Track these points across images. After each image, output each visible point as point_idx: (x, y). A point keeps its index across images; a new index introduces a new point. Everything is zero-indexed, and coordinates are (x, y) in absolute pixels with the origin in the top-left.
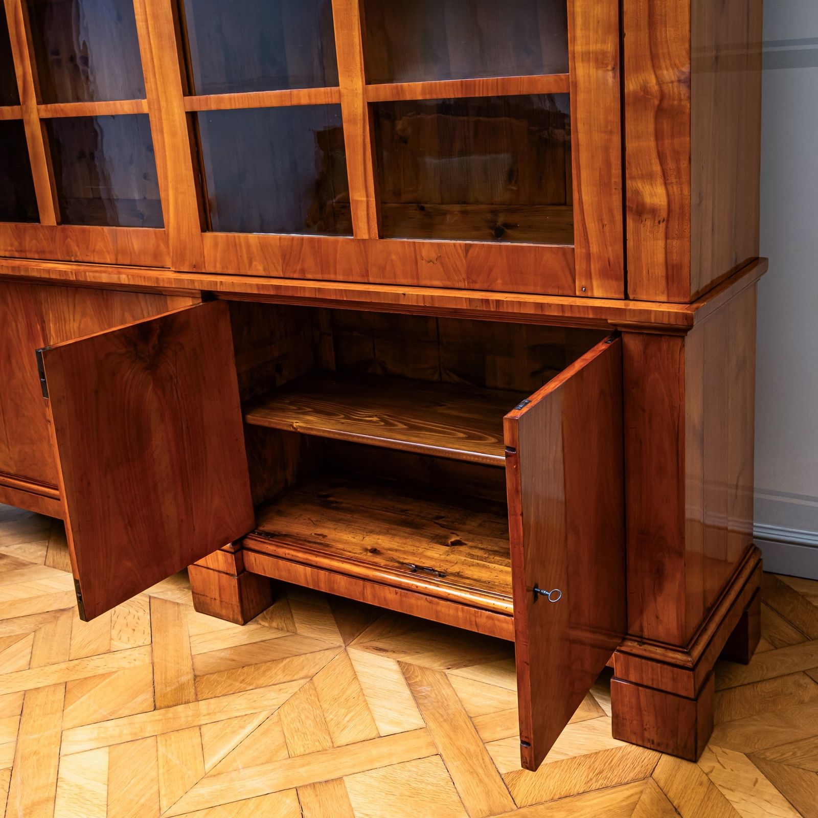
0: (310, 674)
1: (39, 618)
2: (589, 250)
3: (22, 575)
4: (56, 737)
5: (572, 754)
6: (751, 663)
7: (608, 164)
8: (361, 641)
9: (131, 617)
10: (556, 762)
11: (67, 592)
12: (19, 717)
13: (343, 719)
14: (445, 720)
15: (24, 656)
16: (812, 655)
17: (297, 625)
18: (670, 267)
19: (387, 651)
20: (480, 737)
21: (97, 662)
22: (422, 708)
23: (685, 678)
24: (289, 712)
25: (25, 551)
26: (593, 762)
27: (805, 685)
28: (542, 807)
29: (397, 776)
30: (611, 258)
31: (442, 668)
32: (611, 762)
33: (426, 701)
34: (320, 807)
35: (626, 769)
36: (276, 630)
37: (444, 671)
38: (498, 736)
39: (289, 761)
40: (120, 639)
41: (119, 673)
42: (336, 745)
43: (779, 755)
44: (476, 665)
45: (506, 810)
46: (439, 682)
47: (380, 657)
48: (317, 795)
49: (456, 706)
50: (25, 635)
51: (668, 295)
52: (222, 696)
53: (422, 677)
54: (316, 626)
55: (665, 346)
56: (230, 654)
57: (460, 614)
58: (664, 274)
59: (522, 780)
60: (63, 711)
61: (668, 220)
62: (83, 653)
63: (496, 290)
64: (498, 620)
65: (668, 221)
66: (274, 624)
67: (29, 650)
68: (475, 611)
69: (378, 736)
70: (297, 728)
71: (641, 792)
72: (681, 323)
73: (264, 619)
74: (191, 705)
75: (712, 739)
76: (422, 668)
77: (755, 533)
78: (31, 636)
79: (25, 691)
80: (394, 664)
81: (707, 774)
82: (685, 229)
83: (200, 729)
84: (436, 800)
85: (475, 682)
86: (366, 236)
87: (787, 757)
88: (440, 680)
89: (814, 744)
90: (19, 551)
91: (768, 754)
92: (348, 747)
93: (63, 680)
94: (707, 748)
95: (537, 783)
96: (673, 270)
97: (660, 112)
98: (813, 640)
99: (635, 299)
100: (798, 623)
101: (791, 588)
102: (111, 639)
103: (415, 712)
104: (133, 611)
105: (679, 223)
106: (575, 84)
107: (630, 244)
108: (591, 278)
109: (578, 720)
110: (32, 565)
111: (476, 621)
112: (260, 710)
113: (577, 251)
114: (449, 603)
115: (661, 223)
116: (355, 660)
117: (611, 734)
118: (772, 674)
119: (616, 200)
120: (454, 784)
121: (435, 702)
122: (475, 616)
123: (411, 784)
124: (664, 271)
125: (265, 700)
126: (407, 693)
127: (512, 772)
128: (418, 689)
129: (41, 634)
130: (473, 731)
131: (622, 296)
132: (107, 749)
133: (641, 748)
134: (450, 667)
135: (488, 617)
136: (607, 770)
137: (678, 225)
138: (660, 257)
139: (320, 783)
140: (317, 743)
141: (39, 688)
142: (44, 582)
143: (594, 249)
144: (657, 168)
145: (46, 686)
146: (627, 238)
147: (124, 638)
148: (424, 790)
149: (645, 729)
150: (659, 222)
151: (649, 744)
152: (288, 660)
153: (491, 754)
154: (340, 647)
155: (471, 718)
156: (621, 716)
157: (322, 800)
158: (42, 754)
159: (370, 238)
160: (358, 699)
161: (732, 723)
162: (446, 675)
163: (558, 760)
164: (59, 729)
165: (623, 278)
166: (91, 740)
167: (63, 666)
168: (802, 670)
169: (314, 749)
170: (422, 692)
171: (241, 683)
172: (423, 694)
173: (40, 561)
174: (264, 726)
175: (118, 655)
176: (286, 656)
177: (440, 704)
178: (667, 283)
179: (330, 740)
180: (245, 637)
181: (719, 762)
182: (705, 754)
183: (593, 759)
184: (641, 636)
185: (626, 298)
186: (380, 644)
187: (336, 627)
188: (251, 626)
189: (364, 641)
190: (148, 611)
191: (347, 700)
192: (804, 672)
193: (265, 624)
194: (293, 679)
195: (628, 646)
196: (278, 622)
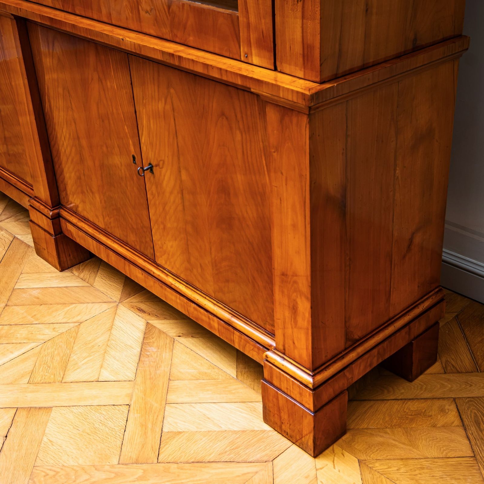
0: (81, 321)
2: (249, 20)
5: (224, 428)
6: (415, 382)
8: (132, 301)
10: (209, 431)
13: (81, 361)
14: (150, 379)
16: (471, 386)
17: (96, 278)
18: (306, 46)
19: (145, 313)
20: (166, 398)
22: (141, 364)
23: (307, 395)
24: (49, 348)
26: (237, 438)
27: (447, 411)
28: (176, 465)
29: (89, 415)
30: (264, 30)
32: (249, 442)
33: (146, 359)
34: (24, 427)
35: (257, 450)
36: (81, 280)
37: (175, 337)
38: (180, 400)
39: (26, 386)
42: (63, 381)
43: (386, 467)
45: (148, 462)
46: (166, 346)
47: (137, 316)
48: (27, 418)
49: (166, 368)
51: (304, 75)
52: (14, 325)
53: (156, 339)
54: (109, 282)
55: (295, 120)
56: (39, 293)
58: (301, 52)
59: (175, 440)
63: (190, 45)
64: (200, 312)
66: (82, 275)
68: (186, 301)
69: (97, 380)
70: (46, 361)
71: (256, 473)
72: (301, 102)
73: (78, 269)
75: (340, 441)
76: (160, 331)
80: (143, 324)
81: (317, 470)
82: (317, 11)
84: (104, 441)
85: (192, 352)
87: (390, 471)
88: (168, 344)
89: (421, 465)
91: (377, 464)
92: (71, 384)
94: (331, 448)
95: (184, 445)
96: (308, 49)
98: (481, 372)
99: (282, 71)
100: (478, 354)
103: (134, 367)
105: (312, 4)
108: (251, 47)
111: (187, 309)
112: (31, 342)
113: (241, 19)
115: (299, 2)
116: (118, 315)
120: (125, 431)
121: (152, 362)
122: (187, 305)
123: (95, 424)
124: (302, 49)
125: (40, 334)
126: (137, 350)
127: (172, 432)
128: (147, 349)
130: (165, 391)
131: (273, 68)
133: (280, 435)
134: (181, 335)
136: (242, 447)
137: (311, 6)
138: (298, 35)
139: (36, 408)
140: (52, 376)
143: (252, 19)
146: (276, 13)
148: (101, 431)
149: (283, 423)
151: (285, 434)
152: (74, 305)
153: (166, 413)
154: (115, 302)
156: (268, 408)
157: (28, 422)
160: (101, 347)
161: (366, 430)
163: (211, 430)
165: (273, 51)
168: (454, 397)
169: (48, 381)
170: (149, 352)
171: (32, 317)
172: (148, 353)
174: (27, 355)
176: (74, 302)
177: (156, 364)
178: (304, 61)
179: (62, 376)
180: (57, 281)
181: (333, 462)
182: (327, 451)
183: (238, 436)
184: (284, 354)
185: (275, 69)
186: (143, 306)
187: (122, 286)
188: (66, 273)
189: (135, 300)
190: (6, 248)
191: (93, 346)
192: (454, 399)
193: (76, 273)
194: (68, 322)
195: (272, 359)
196: (86, 274)
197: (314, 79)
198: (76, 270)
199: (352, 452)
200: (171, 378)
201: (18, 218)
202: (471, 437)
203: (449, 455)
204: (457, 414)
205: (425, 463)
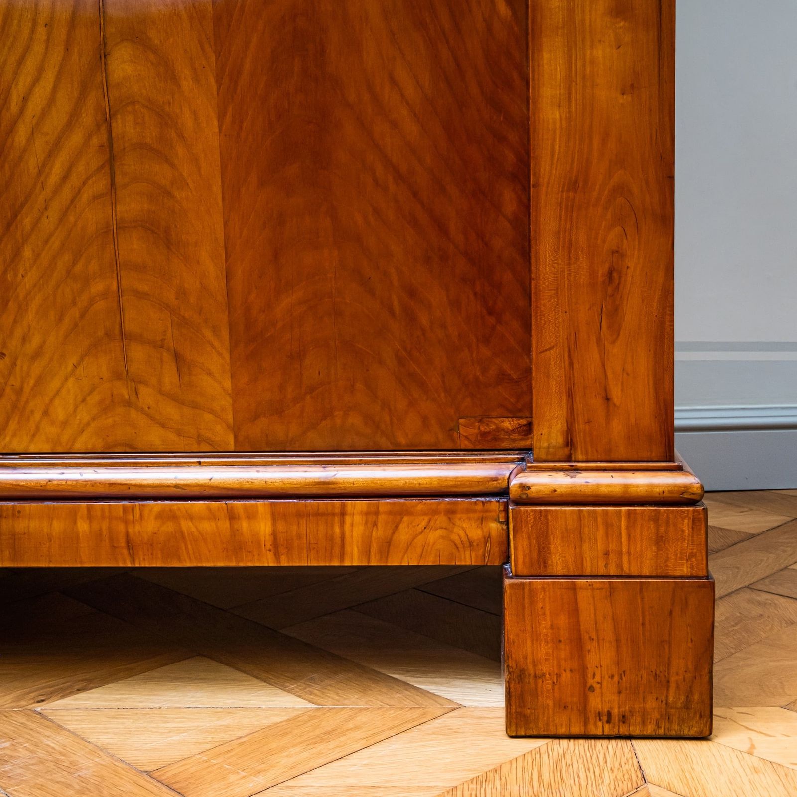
23: (686, 528)
32: (541, 778)
35: (584, 783)
37: (29, 707)
44: (107, 683)
46: (26, 726)
49: (97, 760)
57: (83, 526)
64: (191, 517)
68: (124, 506)
81: (751, 753)
88: (29, 723)
109: (409, 726)
111: (127, 534)
121: (34, 764)
122: (126, 522)
133: (581, 741)
134: (42, 698)
135: (161, 516)
149: (592, 689)
151: (600, 724)
155: (149, 773)
156: (531, 671)
162: (39, 714)
177: (50, 764)
184: (569, 459)
195: (542, 485)
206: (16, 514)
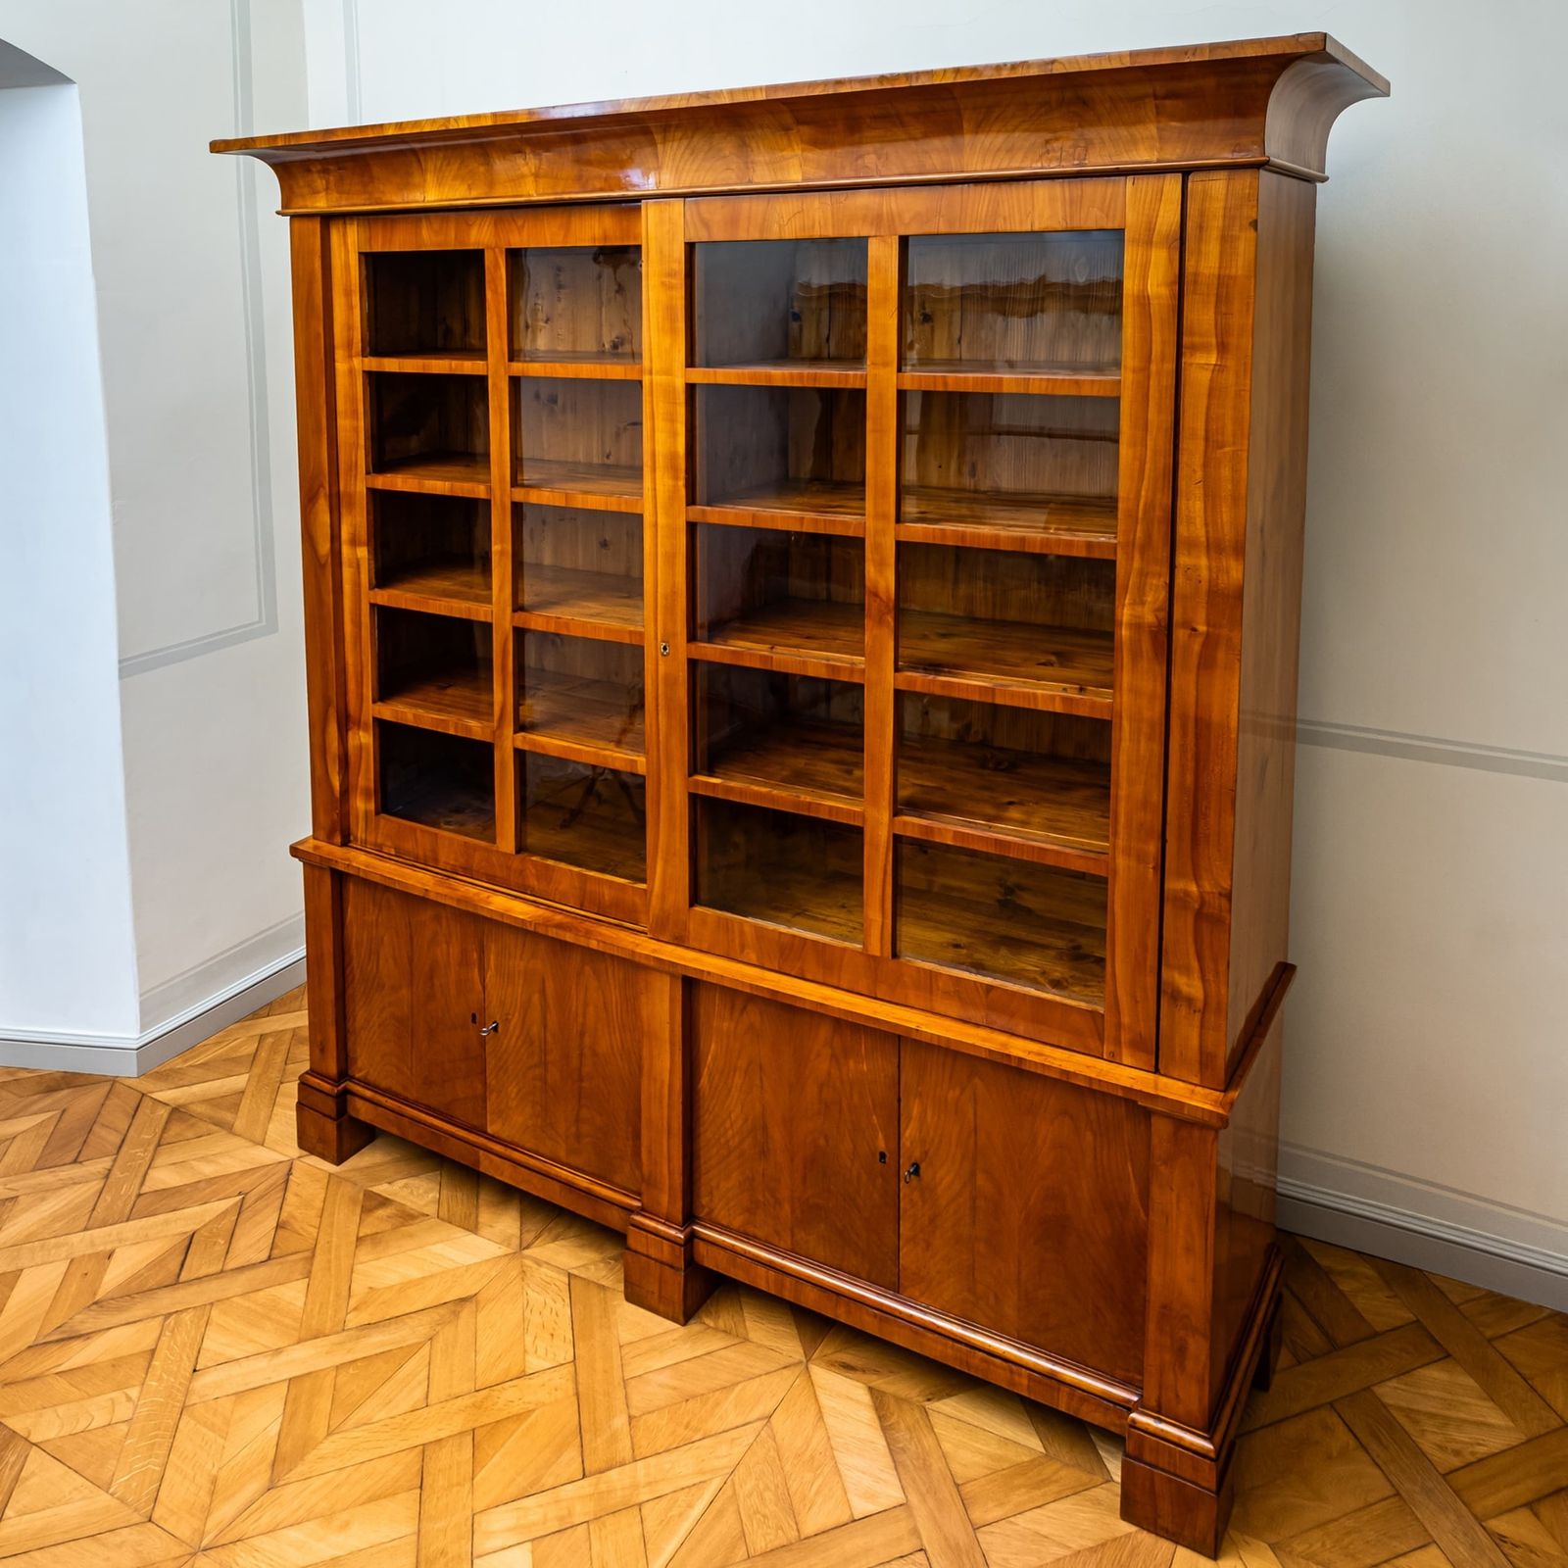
0: (767, 1413)
1: (435, 1315)
2: (1120, 1020)
3: (411, 1236)
4: (465, 1525)
5: (1075, 1547)
6: (1273, 1388)
7: (1144, 948)
8: (825, 1352)
9: (546, 1312)
10: (1057, 1560)
11: (467, 1266)
12: (418, 1491)
13: (810, 1490)
14: (928, 1490)
15: (420, 1383)
17: (748, 1323)
18: (1205, 1055)
19: (856, 1370)
20: (969, 1519)
21: (509, 1393)
22: (900, 1469)
23: (1206, 1468)
24: (745, 1479)
25: (412, 1193)
26: (1100, 1559)
27: (1333, 1427)
30: (1143, 1032)
31: (921, 1399)
32: (1119, 1561)
33: (904, 1457)
36: (724, 1333)
37: (924, 1404)
38: (990, 1518)
40: (536, 1352)
41: (537, 1412)
42: (803, 1537)
43: (1308, 1545)
44: (961, 1393)
46: (919, 1423)
47: (848, 1380)
49: (940, 1465)
50: (419, 1346)
51: (1201, 1080)
52: (664, 1452)
53: (898, 1417)
54: (770, 1326)
56: (671, 1377)
57: (950, 1351)
58: (1198, 1059)
60: (473, 1479)
61: (1204, 1011)
62: (492, 1379)
63: (1018, 1035)
64: (994, 1364)
65: (1203, 1013)
66: (721, 1324)
67: (425, 1373)
68: (967, 1350)
69: (851, 1519)
70: (755, 1507)
72: (1215, 1122)
73: (709, 1314)
74: (627, 1467)
75: (1232, 1520)
76: (898, 1400)
77: (1279, 1190)
78: (427, 1348)
79: (423, 1445)
80: (864, 1391)
82: (1221, 1023)
83: (640, 1510)
85: (961, 1424)
86: (878, 954)
87: (1315, 1550)
88: (920, 1420)
90: (406, 1192)
91: (1295, 1545)
92: (818, 1537)
93: (469, 1426)
94: (1226, 1535)
96: (1208, 1058)
97: (1199, 916)
98: (1339, 1349)
99: (1166, 1075)
100: (1322, 1320)
101: (1314, 1261)
102: (525, 1351)
103: (891, 1477)
104: (549, 1301)
105: (1215, 1016)
106: (1115, 872)
107: (1163, 1023)
108: (1120, 1045)
109: (1081, 1489)
110: (422, 1218)
111: (967, 1361)
112: (710, 1477)
113: (1107, 1018)
114: (936, 1336)
115: (1197, 1013)
116: (818, 1387)
117: (1119, 1512)
118: (1296, 1408)
119: (1151, 981)
121: (915, 1459)
124: (1199, 1056)
125: (715, 1458)
126: (881, 1442)
128: (894, 1437)
129: (439, 1344)
130: (961, 1508)
131: (1153, 1070)
132: (528, 1545)
133: (1153, 1535)
134: (930, 1397)
135: (982, 1359)
137: (1214, 1018)
138: (1195, 1042)
140: (781, 1533)
141: (440, 1440)
142: (438, 1248)
143: (1126, 1020)
144: (1195, 964)
145: (450, 1437)
147: (542, 1351)
150: (1195, 1011)
151: (1163, 1532)
152: (740, 1387)
153: (984, 1546)
154: (801, 1362)
155: (957, 1486)
156: (1132, 1498)
158: (450, 1555)
159: (882, 956)
160: (825, 1455)
162: (926, 1412)
163: (1060, 1557)
164: (469, 1513)
165: (1155, 1053)
166: (510, 1530)
167: (468, 1401)
168: (1329, 1400)
169: (777, 1543)
170: (900, 1442)
171: (686, 1428)
172: (901, 1445)
173: (431, 1210)
174: (717, 1505)
175: (536, 1380)
176: (736, 1380)
177: (921, 1461)
178: (1201, 1067)
179: (795, 1527)
180: (687, 1346)
181: (1241, 1559)
182: (1225, 1545)
183: (1099, 1556)
184: (1159, 1412)
185: (1157, 1071)
186: (847, 1357)
187: (794, 1328)
188: (694, 1327)
189: (828, 1351)
190: (568, 1301)
191: (812, 1457)
192: (1331, 1404)
193: (709, 1322)
194: (747, 1420)
195: (1142, 1423)
196: (725, 1320)
197: (1219, 1088)
198: (707, 1316)
199: (1258, 1536)
200: (959, 1482)
201: (554, 1232)
202: (1380, 1463)
203: (1371, 1500)
204: (1346, 1430)
205: (1349, 1523)
206: (924, 1336)
